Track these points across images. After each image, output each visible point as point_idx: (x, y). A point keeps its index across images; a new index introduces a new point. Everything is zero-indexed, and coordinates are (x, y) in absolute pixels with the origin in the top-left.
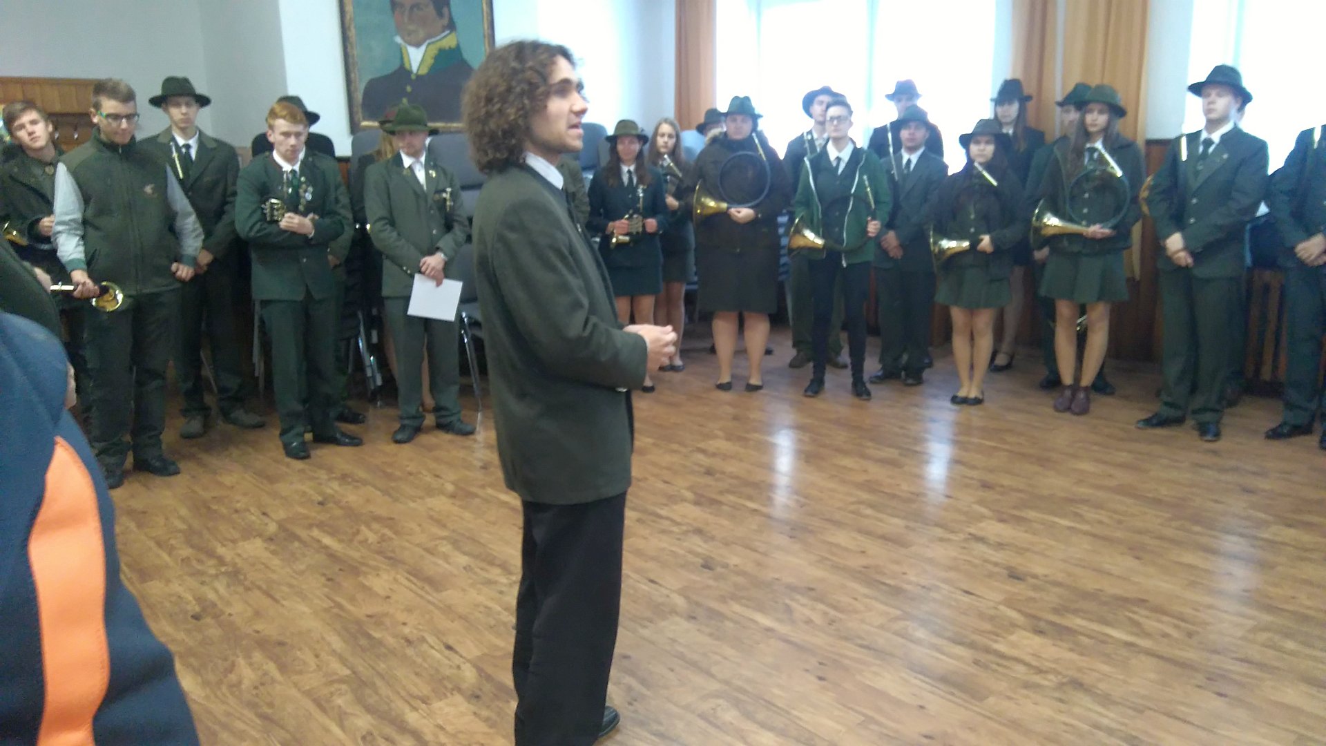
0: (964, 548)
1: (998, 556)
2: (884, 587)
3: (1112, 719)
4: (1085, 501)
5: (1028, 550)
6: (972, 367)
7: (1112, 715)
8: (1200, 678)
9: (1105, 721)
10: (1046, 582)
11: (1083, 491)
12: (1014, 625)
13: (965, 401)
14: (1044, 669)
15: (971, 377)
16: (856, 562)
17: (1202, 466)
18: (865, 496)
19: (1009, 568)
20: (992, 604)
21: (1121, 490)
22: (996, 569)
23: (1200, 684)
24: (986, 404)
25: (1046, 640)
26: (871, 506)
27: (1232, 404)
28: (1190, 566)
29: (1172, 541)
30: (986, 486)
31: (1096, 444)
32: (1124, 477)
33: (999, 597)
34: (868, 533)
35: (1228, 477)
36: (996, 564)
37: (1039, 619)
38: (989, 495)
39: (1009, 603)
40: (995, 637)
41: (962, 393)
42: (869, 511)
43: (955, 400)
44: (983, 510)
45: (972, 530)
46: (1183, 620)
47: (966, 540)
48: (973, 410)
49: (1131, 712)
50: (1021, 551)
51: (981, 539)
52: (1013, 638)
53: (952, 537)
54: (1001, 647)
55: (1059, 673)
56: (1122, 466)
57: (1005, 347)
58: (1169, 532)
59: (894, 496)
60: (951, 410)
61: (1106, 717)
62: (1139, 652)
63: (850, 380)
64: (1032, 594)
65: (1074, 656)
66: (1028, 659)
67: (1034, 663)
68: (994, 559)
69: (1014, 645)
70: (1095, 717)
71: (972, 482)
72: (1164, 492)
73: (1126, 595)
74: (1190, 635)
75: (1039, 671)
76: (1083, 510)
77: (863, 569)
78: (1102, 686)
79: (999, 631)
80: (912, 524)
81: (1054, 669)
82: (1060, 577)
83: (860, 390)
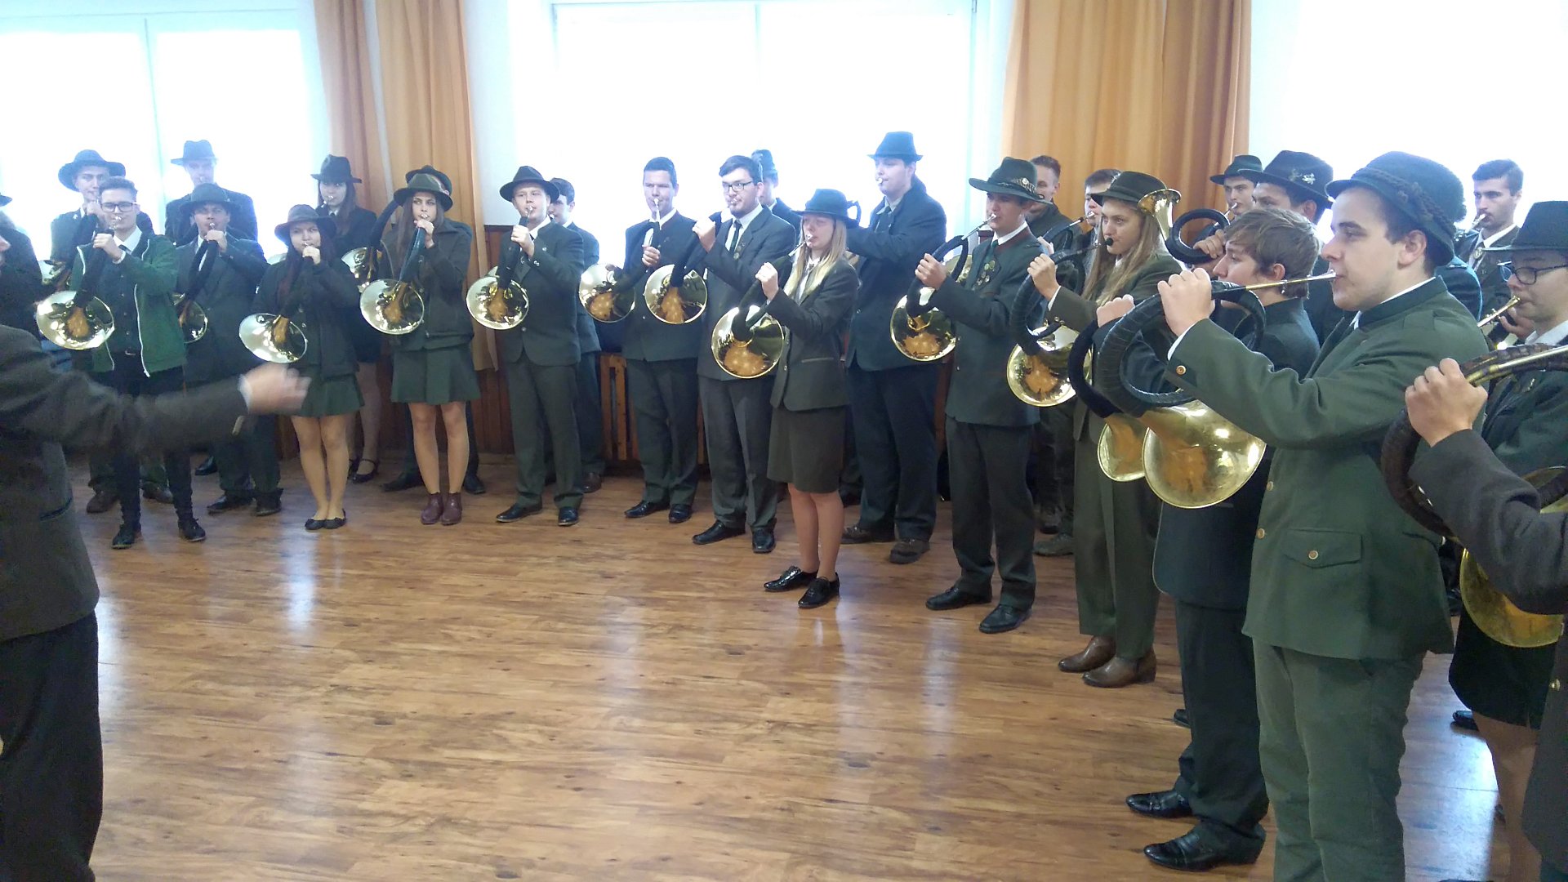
0: (326, 703)
1: (364, 704)
2: (232, 775)
3: (479, 847)
4: (454, 620)
5: (395, 688)
6: (328, 483)
7: (477, 842)
8: (560, 778)
9: (472, 851)
10: (415, 719)
11: (455, 608)
12: (382, 777)
13: (323, 524)
14: (411, 815)
15: (328, 494)
16: (194, 753)
17: (569, 558)
18: (204, 667)
19: (376, 714)
20: (357, 760)
21: (493, 599)
22: (363, 719)
23: (559, 784)
24: (350, 525)
25: (414, 783)
26: (213, 678)
27: (596, 487)
28: (553, 666)
29: (538, 644)
30: (350, 624)
31: (467, 553)
32: (494, 585)
33: (364, 750)
34: (209, 713)
35: (589, 566)
36: (362, 713)
37: (407, 762)
38: (353, 634)
39: (376, 754)
40: (360, 796)
41: (319, 517)
42: (210, 686)
43: (311, 525)
44: (348, 654)
45: (335, 681)
46: (547, 724)
47: (328, 694)
48: (335, 534)
49: (496, 833)
50: (388, 691)
51: (345, 689)
52: (380, 791)
53: (311, 693)
54: (367, 806)
55: (428, 814)
56: (492, 572)
57: (368, 453)
58: (536, 635)
59: (241, 659)
60: (308, 538)
61: (472, 845)
62: (504, 769)
63: (176, 519)
64: (400, 737)
65: (442, 792)
66: (396, 809)
67: (403, 812)
68: (360, 708)
69: (382, 799)
70: (460, 849)
71: (335, 622)
72: (532, 593)
73: (493, 712)
74: (552, 737)
75: (407, 818)
76: (455, 630)
77: (204, 759)
78: (470, 815)
79: (365, 788)
80: (264, 689)
81: (420, 812)
82: (431, 710)
83: (190, 530)
